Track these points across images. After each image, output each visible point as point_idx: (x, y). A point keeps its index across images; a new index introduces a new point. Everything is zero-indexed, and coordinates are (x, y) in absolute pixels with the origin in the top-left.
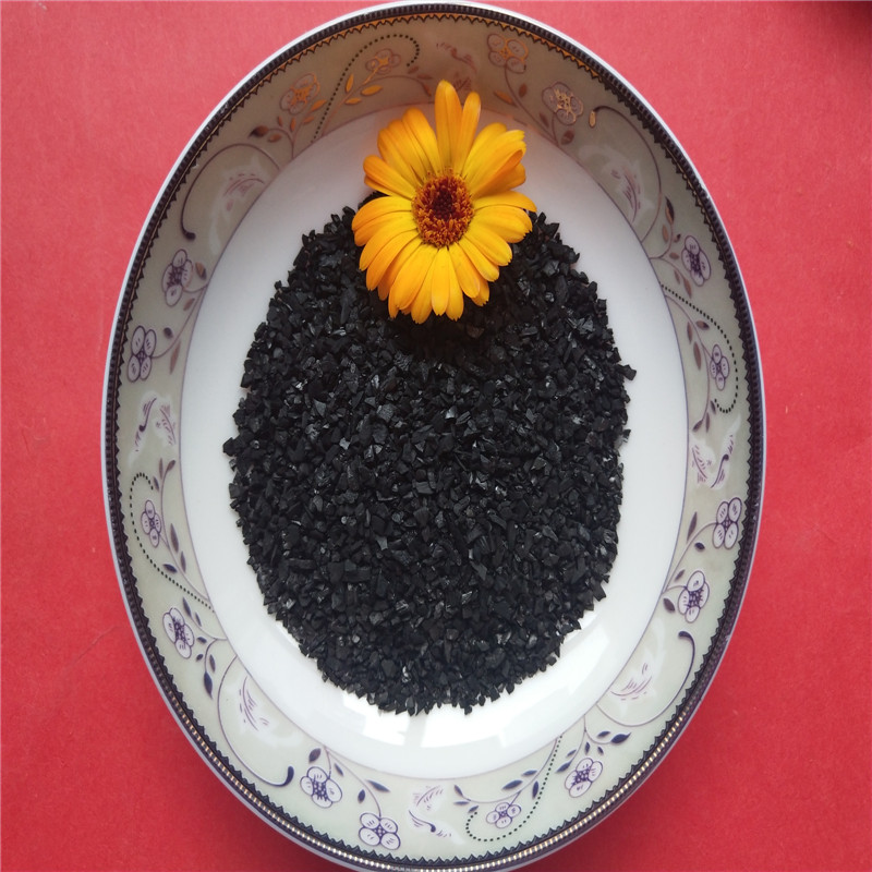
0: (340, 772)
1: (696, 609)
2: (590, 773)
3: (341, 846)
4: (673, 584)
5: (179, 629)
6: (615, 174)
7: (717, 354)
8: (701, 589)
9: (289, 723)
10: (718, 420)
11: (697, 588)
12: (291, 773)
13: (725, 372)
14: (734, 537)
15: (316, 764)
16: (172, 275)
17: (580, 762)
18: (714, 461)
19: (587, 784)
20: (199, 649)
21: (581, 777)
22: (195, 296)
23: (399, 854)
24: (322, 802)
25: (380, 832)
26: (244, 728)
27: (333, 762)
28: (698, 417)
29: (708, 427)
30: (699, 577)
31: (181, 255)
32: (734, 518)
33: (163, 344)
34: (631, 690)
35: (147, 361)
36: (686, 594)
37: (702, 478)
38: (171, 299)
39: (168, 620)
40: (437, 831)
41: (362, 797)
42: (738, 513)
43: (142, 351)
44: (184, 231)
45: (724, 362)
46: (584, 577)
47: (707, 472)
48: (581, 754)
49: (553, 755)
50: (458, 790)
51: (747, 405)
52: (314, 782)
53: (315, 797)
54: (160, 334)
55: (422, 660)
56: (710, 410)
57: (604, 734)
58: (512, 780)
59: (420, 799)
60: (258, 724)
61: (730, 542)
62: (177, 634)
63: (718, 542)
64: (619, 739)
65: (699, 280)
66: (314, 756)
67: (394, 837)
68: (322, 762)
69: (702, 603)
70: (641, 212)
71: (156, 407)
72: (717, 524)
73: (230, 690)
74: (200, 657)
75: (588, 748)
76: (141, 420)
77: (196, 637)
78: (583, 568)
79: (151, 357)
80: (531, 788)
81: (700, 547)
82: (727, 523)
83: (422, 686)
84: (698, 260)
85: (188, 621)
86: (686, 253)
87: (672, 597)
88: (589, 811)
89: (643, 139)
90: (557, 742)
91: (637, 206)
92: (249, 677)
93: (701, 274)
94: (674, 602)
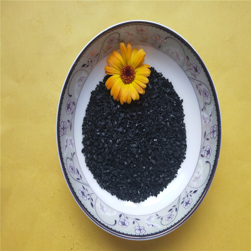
0: (127, 218)
1: (209, 155)
2: (189, 202)
3: (131, 235)
4: (202, 150)
5: (83, 193)
6: (173, 53)
7: (205, 91)
8: (210, 150)
9: (113, 210)
10: (207, 107)
11: (209, 149)
12: (116, 221)
13: (207, 95)
14: (216, 135)
15: (121, 218)
16: (68, 107)
17: (186, 200)
18: (208, 117)
19: (189, 205)
20: (88, 197)
21: (187, 203)
22: (73, 110)
23: (146, 234)
24: (125, 226)
25: (140, 230)
26: (102, 213)
27: (125, 216)
28: (202, 107)
29: (205, 109)
30: (209, 147)
31: (69, 101)
32: (215, 130)
33: (68, 124)
34: (196, 179)
35: (65, 129)
36: (206, 152)
37: (205, 122)
38: (68, 113)
39: (80, 192)
40: (154, 226)
41: (134, 223)
42: (216, 128)
43: (64, 127)
44: (69, 95)
45: (207, 92)
46: (180, 155)
47: (207, 120)
48: (186, 198)
49: (179, 200)
50: (157, 215)
51: (214, 101)
52: (122, 222)
53: (123, 225)
54: (67, 122)
55: (142, 188)
56: (205, 105)
57: (191, 192)
58: (170, 209)
59: (148, 220)
60: (106, 212)
61: (215, 136)
62: (83, 195)
63: (212, 137)
64: (195, 192)
65: (197, 73)
66: (120, 216)
67: (143, 230)
68: (122, 217)
69: (210, 153)
70: (180, 60)
71: (69, 140)
72: (211, 132)
73: (97, 205)
74: (89, 199)
75: (187, 196)
76: (66, 145)
77: (87, 194)
78: (179, 152)
79: (66, 128)
80: (175, 209)
81: (208, 139)
82: (213, 132)
83: (143, 194)
84: (196, 69)
85: (85, 191)
86: (193, 68)
87: (203, 153)
88: (191, 211)
89: (178, 43)
90: (180, 197)
91: (179, 59)
92: (101, 201)
93: (198, 72)
94: (203, 154)
